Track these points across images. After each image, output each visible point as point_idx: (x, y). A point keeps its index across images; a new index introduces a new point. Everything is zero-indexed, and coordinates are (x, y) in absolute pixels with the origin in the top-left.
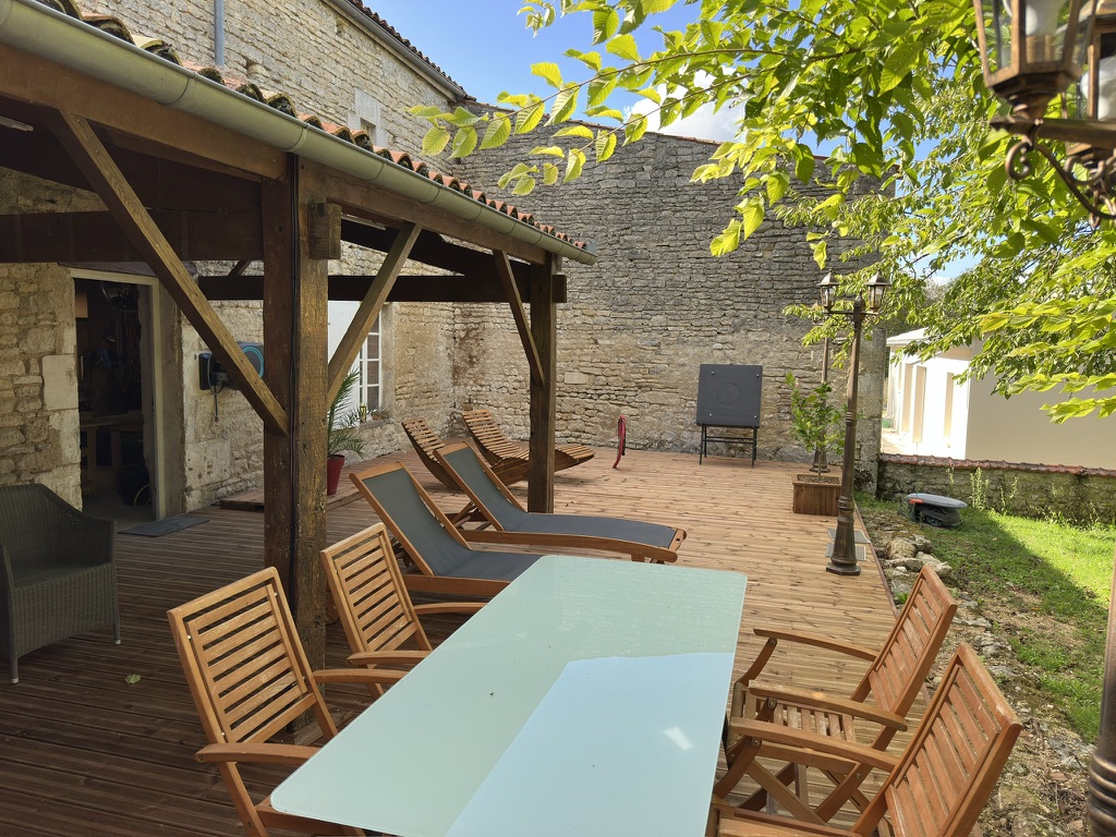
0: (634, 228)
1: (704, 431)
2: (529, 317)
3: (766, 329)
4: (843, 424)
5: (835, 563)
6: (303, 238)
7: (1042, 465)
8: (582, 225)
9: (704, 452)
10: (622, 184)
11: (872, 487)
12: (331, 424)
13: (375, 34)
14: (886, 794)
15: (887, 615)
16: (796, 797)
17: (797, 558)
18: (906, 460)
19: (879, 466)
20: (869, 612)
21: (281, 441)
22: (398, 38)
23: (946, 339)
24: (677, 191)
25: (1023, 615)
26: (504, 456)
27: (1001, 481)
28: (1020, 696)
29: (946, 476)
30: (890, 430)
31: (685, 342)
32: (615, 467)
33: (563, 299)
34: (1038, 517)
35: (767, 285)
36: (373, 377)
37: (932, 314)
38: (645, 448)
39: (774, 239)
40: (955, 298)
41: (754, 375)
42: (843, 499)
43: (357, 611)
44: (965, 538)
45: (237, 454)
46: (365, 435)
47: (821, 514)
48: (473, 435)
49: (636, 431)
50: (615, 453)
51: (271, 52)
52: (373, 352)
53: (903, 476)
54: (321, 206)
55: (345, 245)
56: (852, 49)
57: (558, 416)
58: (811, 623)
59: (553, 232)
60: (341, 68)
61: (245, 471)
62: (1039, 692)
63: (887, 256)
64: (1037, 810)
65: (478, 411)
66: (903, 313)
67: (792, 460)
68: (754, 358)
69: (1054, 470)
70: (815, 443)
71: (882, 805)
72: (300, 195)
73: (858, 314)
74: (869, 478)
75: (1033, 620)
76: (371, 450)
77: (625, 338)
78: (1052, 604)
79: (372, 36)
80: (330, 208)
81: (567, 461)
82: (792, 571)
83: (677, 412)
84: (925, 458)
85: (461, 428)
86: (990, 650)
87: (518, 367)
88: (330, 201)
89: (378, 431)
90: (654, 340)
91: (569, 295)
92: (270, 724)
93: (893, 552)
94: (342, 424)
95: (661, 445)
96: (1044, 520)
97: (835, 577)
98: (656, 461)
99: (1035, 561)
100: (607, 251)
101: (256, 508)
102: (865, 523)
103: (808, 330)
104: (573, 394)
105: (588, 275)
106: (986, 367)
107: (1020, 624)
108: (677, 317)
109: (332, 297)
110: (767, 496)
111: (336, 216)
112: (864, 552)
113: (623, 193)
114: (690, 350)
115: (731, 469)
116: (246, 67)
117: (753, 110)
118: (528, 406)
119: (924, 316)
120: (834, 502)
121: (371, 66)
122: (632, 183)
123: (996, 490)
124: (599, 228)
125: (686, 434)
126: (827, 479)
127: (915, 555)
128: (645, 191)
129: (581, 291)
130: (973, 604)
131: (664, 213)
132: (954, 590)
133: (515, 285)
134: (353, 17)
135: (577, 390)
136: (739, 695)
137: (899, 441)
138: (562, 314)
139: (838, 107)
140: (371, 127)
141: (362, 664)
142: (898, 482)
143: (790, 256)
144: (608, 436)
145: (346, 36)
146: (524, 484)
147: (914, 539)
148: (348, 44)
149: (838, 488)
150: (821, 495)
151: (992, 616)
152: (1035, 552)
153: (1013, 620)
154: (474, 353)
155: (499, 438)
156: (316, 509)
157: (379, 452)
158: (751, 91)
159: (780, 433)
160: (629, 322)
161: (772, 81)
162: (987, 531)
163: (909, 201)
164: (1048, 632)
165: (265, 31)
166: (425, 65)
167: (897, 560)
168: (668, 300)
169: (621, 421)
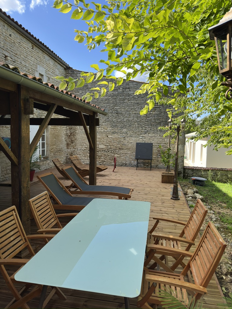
0: (117, 105)
1: (137, 161)
2: (89, 129)
3: (154, 133)
4: (174, 159)
5: (173, 197)
6: (22, 109)
7: (226, 169)
8: (103, 104)
9: (137, 166)
10: (114, 93)
11: (182, 175)
12: (31, 161)
13: (43, 49)
14: (190, 263)
15: (187, 211)
16: (165, 265)
17: (163, 196)
18: (191, 168)
19: (184, 170)
20: (182, 210)
21: (16, 167)
22: (50, 50)
23: (201, 136)
24: (129, 95)
25: (222, 209)
26: (82, 169)
27: (215, 173)
28: (222, 232)
29: (201, 172)
30: (186, 159)
31: (132, 136)
32: (113, 171)
33: (98, 125)
34: (225, 182)
35: (154, 121)
36: (43, 147)
37: (197, 129)
38: (121, 166)
39: (155, 109)
40: (203, 124)
41: (150, 145)
42: (175, 179)
43: (40, 217)
44: (207, 189)
45: (3, 170)
46: (41, 163)
47: (169, 183)
48: (73, 163)
49: (119, 161)
50: (113, 167)
51: (12, 53)
52: (43, 140)
53: (190, 172)
54: (28, 99)
55: (35, 109)
56: (178, 59)
57: (97, 157)
58: (167, 214)
59: (95, 106)
60: (33, 58)
61: (6, 175)
62: (227, 231)
63: (185, 113)
64: (228, 263)
65: (74, 156)
66: (190, 128)
67: (161, 168)
68: (150, 141)
69: (229, 170)
70: (167, 164)
71: (189, 266)
72: (21, 96)
73: (178, 129)
74: (181, 173)
75: (225, 210)
76: (43, 168)
77: (116, 135)
78: (229, 206)
79: (42, 50)
80: (30, 100)
81: (100, 170)
82: (162, 199)
83: (130, 156)
84: (196, 167)
85: (69, 161)
86: (214, 219)
87: (85, 144)
88: (30, 98)
89: (45, 162)
90: (123, 136)
91: (100, 123)
92: (14, 252)
93: (188, 193)
94: (34, 161)
95: (126, 165)
96: (227, 183)
97: (173, 201)
98: (125, 169)
99: (225, 195)
100: (110, 111)
101: (9, 185)
102: (180, 185)
103: (165, 133)
104: (101, 151)
105: (105, 118)
106: (211, 143)
107: (222, 212)
108: (130, 130)
109: (31, 124)
110: (154, 178)
111: (32, 101)
112: (181, 193)
113: (114, 95)
114: (133, 139)
115: (145, 171)
116: (5, 58)
117: (152, 75)
118: (89, 154)
119: (195, 129)
120: (172, 180)
121: (42, 58)
122: (117, 93)
123: (214, 176)
124: (108, 105)
125: (132, 162)
126: (170, 174)
127: (194, 194)
128: (120, 95)
129: (103, 122)
130: (209, 207)
131: (126, 101)
132: (205, 203)
133: (85, 121)
134: (36, 44)
135: (102, 150)
136: (149, 236)
137: (189, 163)
138: (98, 129)
139: (175, 75)
140: (42, 75)
141: (41, 233)
142: (189, 174)
143: (159, 113)
144: (111, 163)
145: (35, 49)
146: (88, 177)
147: (193, 189)
148: (35, 52)
149: (173, 176)
150: (169, 178)
151: (214, 210)
152: (225, 192)
153: (220, 211)
154: (73, 140)
155: (80, 163)
156: (27, 187)
157: (45, 168)
158: (150, 70)
159: (158, 161)
160: (117, 131)
161: (157, 68)
162: (212, 187)
163: (191, 99)
164: (229, 214)
165: (10, 47)
166: (58, 58)
167: (189, 195)
168: (127, 125)
169: (115, 158)
